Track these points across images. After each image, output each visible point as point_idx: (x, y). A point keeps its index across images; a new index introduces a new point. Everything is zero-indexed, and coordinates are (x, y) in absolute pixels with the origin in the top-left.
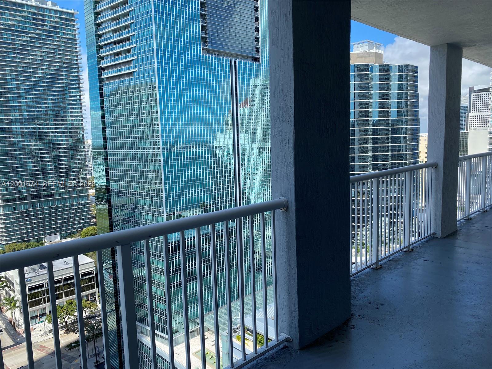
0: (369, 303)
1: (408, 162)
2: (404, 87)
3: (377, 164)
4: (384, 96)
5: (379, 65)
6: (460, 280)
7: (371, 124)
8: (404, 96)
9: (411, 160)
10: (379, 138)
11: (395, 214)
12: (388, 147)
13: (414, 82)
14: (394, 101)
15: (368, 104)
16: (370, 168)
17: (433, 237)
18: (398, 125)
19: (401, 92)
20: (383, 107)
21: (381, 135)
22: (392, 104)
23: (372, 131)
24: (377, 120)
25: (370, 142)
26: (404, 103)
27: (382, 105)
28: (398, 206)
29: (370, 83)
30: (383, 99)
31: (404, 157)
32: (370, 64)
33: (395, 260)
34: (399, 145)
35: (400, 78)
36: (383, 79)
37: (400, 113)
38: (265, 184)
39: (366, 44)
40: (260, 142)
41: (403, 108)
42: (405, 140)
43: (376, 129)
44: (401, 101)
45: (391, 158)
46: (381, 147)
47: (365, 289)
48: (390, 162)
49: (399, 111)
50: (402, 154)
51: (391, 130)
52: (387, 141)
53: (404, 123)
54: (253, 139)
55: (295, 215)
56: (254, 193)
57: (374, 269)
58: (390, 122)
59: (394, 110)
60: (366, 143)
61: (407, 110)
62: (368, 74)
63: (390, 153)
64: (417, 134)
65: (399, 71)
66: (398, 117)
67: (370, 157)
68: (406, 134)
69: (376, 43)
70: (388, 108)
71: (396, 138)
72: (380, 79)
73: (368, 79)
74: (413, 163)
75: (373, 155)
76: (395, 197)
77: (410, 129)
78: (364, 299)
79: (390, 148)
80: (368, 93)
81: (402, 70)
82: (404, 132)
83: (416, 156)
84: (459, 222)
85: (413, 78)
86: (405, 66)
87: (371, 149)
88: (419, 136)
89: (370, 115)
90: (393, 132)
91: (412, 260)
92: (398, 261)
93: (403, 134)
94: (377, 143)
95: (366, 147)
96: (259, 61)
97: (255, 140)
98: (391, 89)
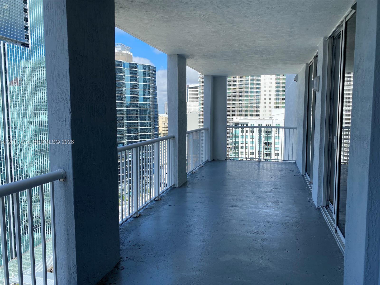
0: (133, 246)
1: (151, 134)
2: (147, 81)
3: (130, 136)
4: (133, 86)
5: (130, 63)
6: (192, 216)
7: (125, 106)
8: (147, 87)
9: (154, 132)
10: (131, 116)
11: (143, 171)
12: (138, 123)
13: (154, 78)
14: (140, 90)
15: (122, 91)
16: (126, 139)
17: (173, 187)
18: (144, 107)
19: (145, 84)
20: (133, 94)
21: (132, 115)
22: (139, 92)
23: (126, 111)
24: (129, 103)
25: (125, 120)
26: (147, 93)
27: (132, 92)
28: (146, 165)
29: (124, 75)
30: (133, 88)
31: (149, 130)
32: (123, 61)
33: (149, 208)
34: (145, 122)
35: (144, 74)
36: (133, 73)
37: (145, 99)
38: (37, 154)
39: (119, 46)
40: (31, 116)
41: (147, 96)
42: (149, 118)
43: (129, 109)
44: (146, 91)
45: (140, 131)
46: (133, 123)
47: (129, 235)
48: (139, 134)
49: (144, 98)
50: (147, 128)
51: (140, 111)
52: (137, 119)
53: (148, 106)
54: (24, 114)
55: (72, 184)
56: (26, 162)
57: (135, 217)
58: (139, 105)
59: (141, 96)
60: (122, 120)
61: (150, 97)
62: (122, 69)
63: (139, 128)
64: (157, 114)
65: (144, 69)
66: (144, 102)
67: (125, 130)
68: (150, 114)
69: (127, 46)
70: (137, 95)
71: (143, 117)
72: (130, 73)
73: (122, 72)
74: (155, 135)
75: (127, 129)
76: (143, 159)
77: (152, 111)
78: (129, 243)
79: (139, 124)
80: (122, 82)
81: (146, 68)
82: (148, 113)
83: (157, 129)
84: (188, 175)
85: (153, 75)
86: (147, 66)
87: (126, 124)
88: (158, 116)
89: (124, 99)
90: (141, 113)
91: (161, 206)
92: (151, 209)
93: (147, 114)
94: (130, 120)
95: (122, 123)
96: (28, 47)
97: (26, 114)
98: (138, 81)
